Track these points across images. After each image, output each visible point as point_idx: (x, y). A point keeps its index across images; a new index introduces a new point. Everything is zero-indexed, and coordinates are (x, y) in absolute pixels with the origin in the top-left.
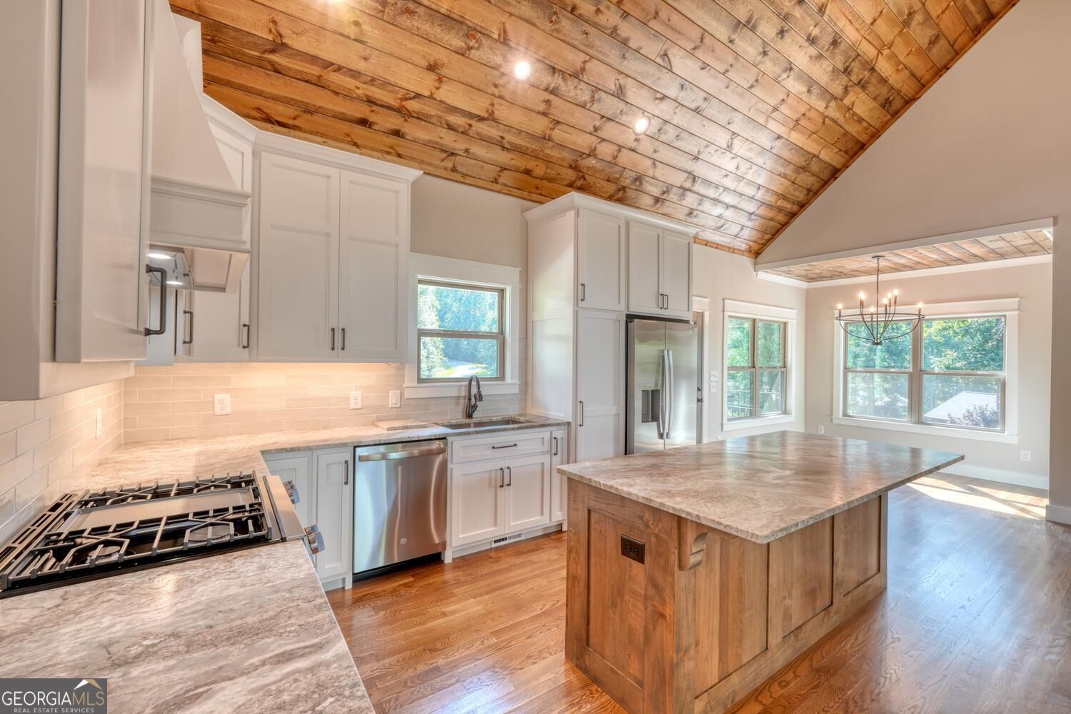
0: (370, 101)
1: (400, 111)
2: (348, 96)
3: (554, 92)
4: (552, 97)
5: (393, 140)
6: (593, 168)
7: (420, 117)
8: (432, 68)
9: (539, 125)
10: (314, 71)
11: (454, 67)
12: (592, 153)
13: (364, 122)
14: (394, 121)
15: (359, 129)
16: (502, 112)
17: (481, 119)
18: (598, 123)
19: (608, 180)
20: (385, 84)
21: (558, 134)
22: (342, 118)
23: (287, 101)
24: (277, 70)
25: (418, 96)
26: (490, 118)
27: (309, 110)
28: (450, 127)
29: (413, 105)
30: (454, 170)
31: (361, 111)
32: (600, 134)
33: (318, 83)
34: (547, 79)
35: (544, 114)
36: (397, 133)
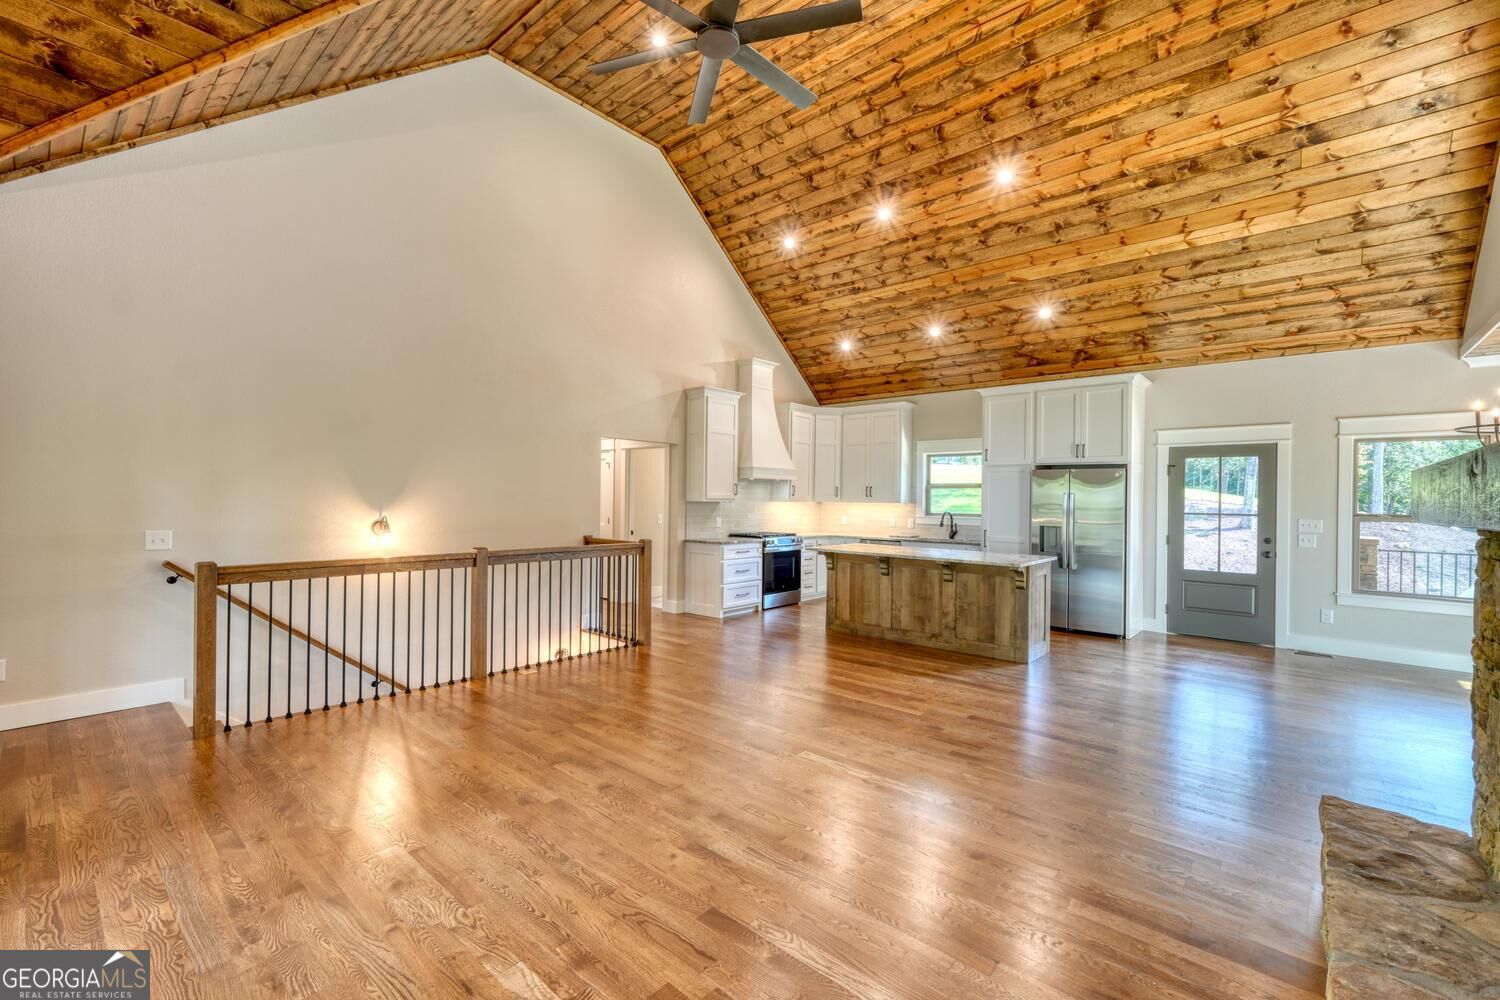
0: (884, 374)
1: (897, 372)
2: (875, 376)
3: (960, 331)
4: (962, 334)
5: (903, 385)
6: (1034, 351)
7: (908, 371)
8: (896, 352)
9: (971, 347)
10: (860, 373)
11: (903, 347)
12: (1024, 344)
13: (888, 383)
14: (898, 378)
15: (887, 386)
16: (943, 352)
17: (935, 359)
18: (1008, 329)
19: (1058, 351)
20: (884, 366)
21: (984, 346)
22: (879, 384)
23: (859, 387)
24: (850, 379)
25: (899, 364)
26: (939, 357)
27: (867, 386)
28: (924, 369)
29: (900, 368)
30: (942, 385)
31: (884, 379)
32: (1015, 332)
33: (863, 376)
34: (951, 328)
35: (966, 342)
36: (903, 381)
